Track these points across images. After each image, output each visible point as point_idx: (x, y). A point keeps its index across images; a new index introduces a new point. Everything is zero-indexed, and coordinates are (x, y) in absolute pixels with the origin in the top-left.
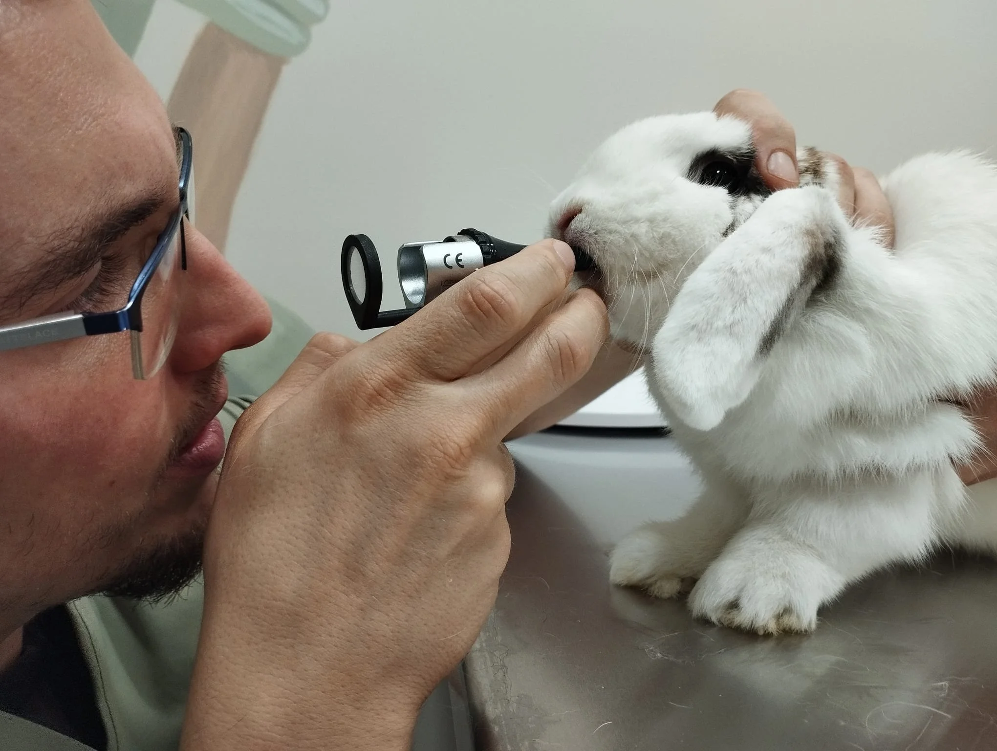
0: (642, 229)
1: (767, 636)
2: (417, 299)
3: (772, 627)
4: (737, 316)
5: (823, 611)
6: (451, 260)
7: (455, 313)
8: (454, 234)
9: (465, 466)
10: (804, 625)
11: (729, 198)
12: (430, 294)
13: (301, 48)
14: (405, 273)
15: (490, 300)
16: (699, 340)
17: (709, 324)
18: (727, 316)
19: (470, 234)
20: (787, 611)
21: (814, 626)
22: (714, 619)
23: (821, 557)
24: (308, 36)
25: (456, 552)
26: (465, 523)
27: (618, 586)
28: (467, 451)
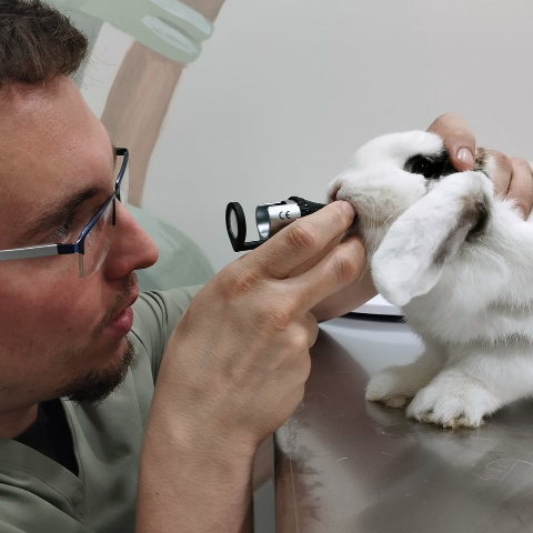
0: (376, 195)
1: (449, 428)
2: (265, 235)
3: (452, 423)
4: (417, 244)
5: (486, 418)
6: (283, 215)
7: (283, 243)
8: (286, 199)
9: (286, 324)
10: (472, 423)
11: (425, 180)
12: (272, 233)
13: (194, 57)
14: (259, 221)
15: (302, 236)
16: (397, 257)
17: (403, 249)
18: (412, 244)
19: (294, 199)
20: (462, 416)
21: (478, 425)
22: (418, 418)
23: (485, 387)
24: (200, 49)
25: (278, 369)
26: (284, 354)
27: (370, 401)
28: (288, 317)
